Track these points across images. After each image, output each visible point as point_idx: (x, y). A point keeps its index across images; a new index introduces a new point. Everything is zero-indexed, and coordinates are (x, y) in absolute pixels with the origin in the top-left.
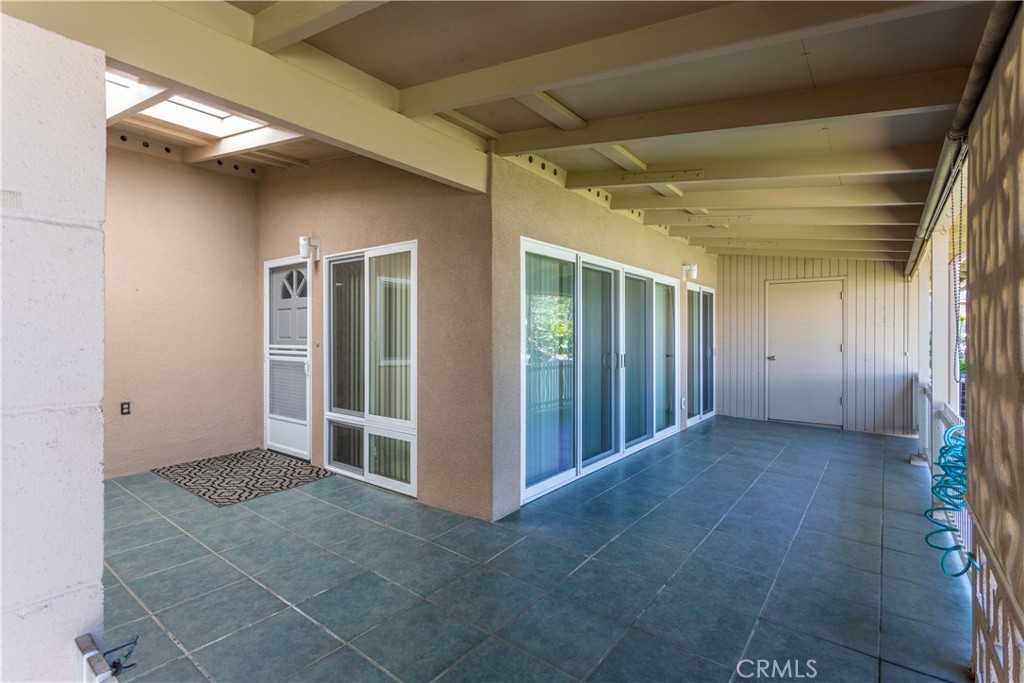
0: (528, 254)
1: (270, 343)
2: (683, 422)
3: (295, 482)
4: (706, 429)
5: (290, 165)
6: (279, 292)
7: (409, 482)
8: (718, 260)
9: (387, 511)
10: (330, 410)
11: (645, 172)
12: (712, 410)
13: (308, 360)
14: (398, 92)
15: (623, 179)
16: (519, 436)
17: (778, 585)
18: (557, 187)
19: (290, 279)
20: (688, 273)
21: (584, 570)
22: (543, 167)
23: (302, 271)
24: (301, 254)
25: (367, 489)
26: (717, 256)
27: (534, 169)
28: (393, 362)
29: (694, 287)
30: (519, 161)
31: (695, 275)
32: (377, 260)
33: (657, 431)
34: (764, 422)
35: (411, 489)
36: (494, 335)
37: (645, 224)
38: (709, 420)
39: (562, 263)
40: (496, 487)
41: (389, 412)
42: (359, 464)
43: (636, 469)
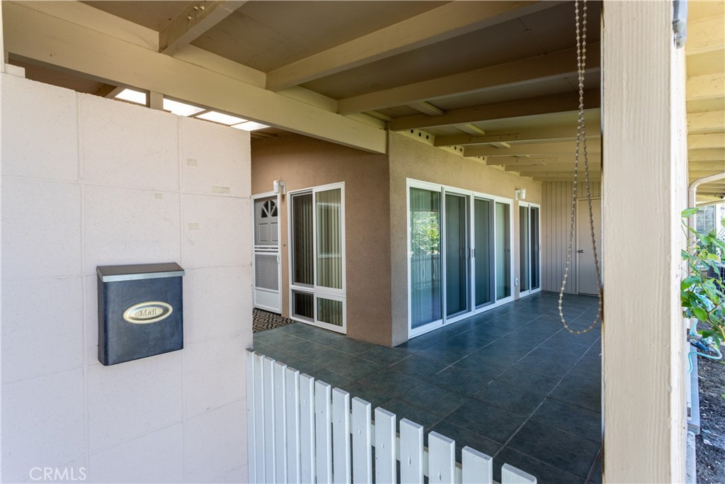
0: (411, 188)
1: (256, 244)
2: (516, 294)
3: (274, 325)
4: (534, 299)
5: (266, 137)
6: (260, 213)
7: (342, 326)
8: (542, 185)
9: (330, 341)
10: (293, 284)
11: (483, 136)
12: (538, 287)
13: (279, 254)
14: (336, 102)
15: (470, 140)
16: (407, 298)
17: (562, 382)
18: (429, 146)
19: (266, 205)
20: (519, 195)
21: (446, 371)
22: (420, 135)
23: (274, 201)
24: (275, 191)
25: (316, 330)
26: (541, 182)
27: (414, 137)
28: (330, 256)
29: (525, 204)
30: (406, 134)
31: (524, 196)
32: (320, 194)
33: (497, 299)
34: (575, 295)
35: (343, 329)
36: (391, 237)
37: (487, 164)
38: (537, 294)
39: (433, 193)
40: (394, 327)
41: (328, 284)
42: (310, 315)
43: (483, 321)
